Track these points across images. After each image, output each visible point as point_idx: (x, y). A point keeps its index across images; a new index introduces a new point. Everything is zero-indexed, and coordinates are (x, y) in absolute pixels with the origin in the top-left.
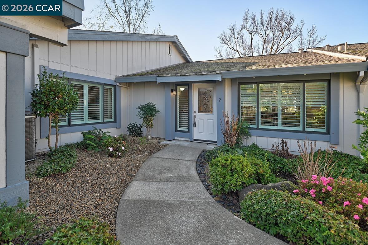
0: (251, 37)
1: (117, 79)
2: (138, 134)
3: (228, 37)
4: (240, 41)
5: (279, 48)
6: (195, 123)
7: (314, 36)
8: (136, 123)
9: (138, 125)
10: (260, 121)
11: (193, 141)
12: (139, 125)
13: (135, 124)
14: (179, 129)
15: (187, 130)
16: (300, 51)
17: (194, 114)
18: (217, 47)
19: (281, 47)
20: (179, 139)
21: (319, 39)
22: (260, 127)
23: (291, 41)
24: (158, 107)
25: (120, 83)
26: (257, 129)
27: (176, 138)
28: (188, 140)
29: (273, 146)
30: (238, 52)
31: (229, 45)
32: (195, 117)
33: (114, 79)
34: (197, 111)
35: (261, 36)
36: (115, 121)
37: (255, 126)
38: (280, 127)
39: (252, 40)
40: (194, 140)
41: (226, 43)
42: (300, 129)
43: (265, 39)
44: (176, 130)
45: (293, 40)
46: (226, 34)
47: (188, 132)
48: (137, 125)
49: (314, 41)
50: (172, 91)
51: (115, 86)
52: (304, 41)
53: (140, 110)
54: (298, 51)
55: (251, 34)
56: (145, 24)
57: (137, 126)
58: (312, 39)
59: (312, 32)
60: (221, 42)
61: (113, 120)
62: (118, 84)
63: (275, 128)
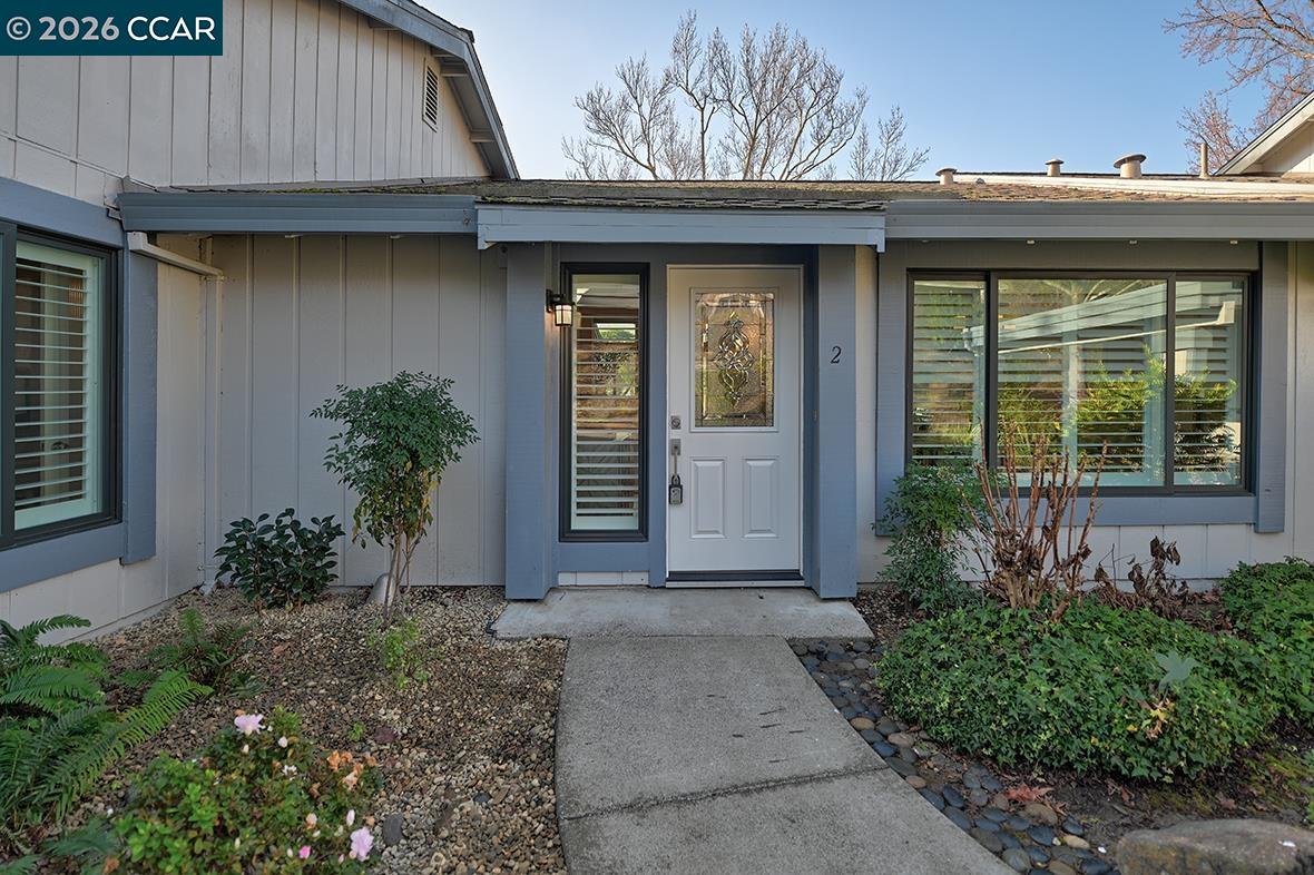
0: (702, 121)
1: (130, 204)
2: (310, 587)
4: (657, 134)
6: (676, 484)
8: (290, 512)
9: (306, 524)
11: (669, 585)
12: (314, 520)
13: (287, 520)
14: (578, 524)
15: (634, 524)
16: (942, 179)
17: (672, 434)
20: (584, 579)
24: (463, 400)
25: (152, 236)
27: (565, 579)
28: (641, 578)
30: (653, 170)
32: (676, 448)
33: (110, 203)
34: (688, 419)
35: (739, 119)
36: (112, 508)
39: (703, 133)
40: (675, 576)
44: (566, 534)
45: (834, 150)
47: (642, 533)
48: (296, 524)
50: (552, 302)
51: (109, 255)
53: (342, 426)
54: (936, 179)
55: (702, 110)
57: (300, 534)
59: (892, 132)
60: (591, 125)
61: (87, 505)
62: (138, 241)
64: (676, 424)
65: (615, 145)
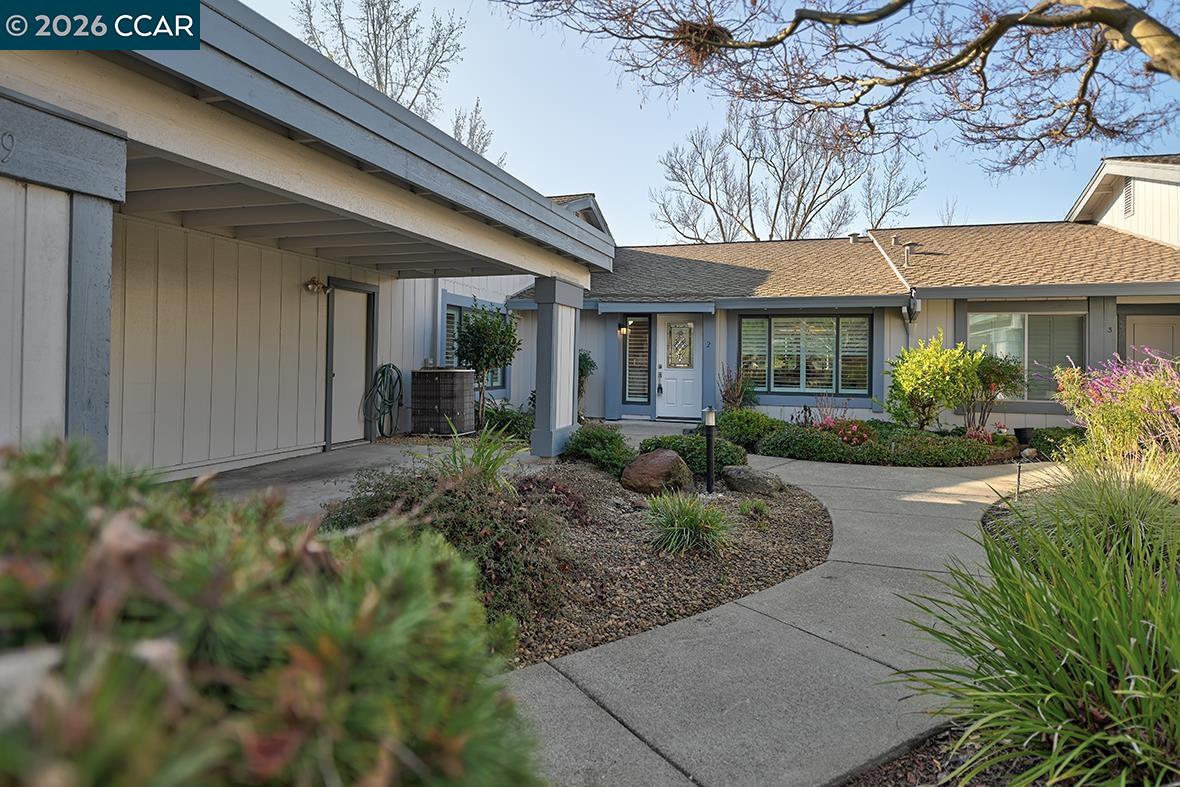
0: (748, 168)
3: (685, 162)
4: (718, 175)
5: (817, 203)
6: (660, 388)
7: (899, 179)
10: (772, 381)
11: (657, 420)
14: (628, 399)
15: (646, 400)
17: (658, 370)
18: (658, 191)
19: (822, 199)
20: (632, 417)
21: (909, 185)
22: (773, 389)
23: (847, 184)
24: (594, 357)
26: (769, 392)
27: (623, 417)
28: (648, 418)
29: (792, 418)
30: (712, 205)
31: (689, 183)
32: (660, 375)
34: (664, 366)
35: (772, 169)
36: (504, 385)
37: (765, 389)
38: (802, 389)
39: (749, 175)
40: (659, 417)
41: (680, 179)
42: (832, 391)
43: (784, 176)
44: (624, 402)
45: (851, 183)
46: (680, 150)
47: (649, 403)
49: (898, 191)
50: (620, 327)
52: (876, 187)
55: (748, 160)
56: (432, 98)
58: (894, 186)
60: (669, 175)
61: (499, 383)
62: (510, 312)
63: (796, 390)
64: (660, 367)
65: (685, 188)
